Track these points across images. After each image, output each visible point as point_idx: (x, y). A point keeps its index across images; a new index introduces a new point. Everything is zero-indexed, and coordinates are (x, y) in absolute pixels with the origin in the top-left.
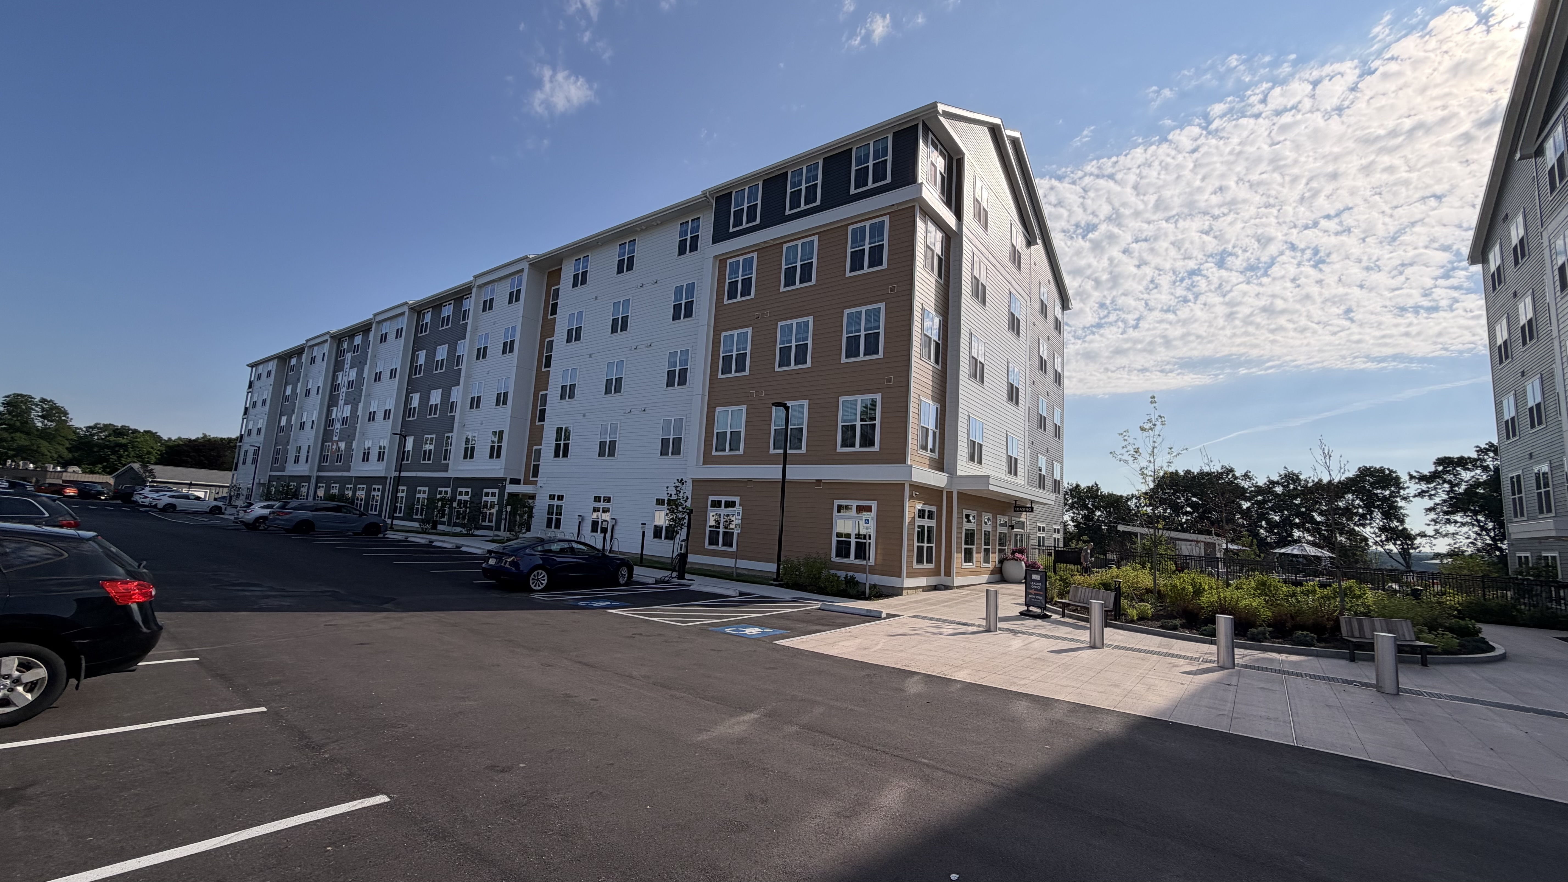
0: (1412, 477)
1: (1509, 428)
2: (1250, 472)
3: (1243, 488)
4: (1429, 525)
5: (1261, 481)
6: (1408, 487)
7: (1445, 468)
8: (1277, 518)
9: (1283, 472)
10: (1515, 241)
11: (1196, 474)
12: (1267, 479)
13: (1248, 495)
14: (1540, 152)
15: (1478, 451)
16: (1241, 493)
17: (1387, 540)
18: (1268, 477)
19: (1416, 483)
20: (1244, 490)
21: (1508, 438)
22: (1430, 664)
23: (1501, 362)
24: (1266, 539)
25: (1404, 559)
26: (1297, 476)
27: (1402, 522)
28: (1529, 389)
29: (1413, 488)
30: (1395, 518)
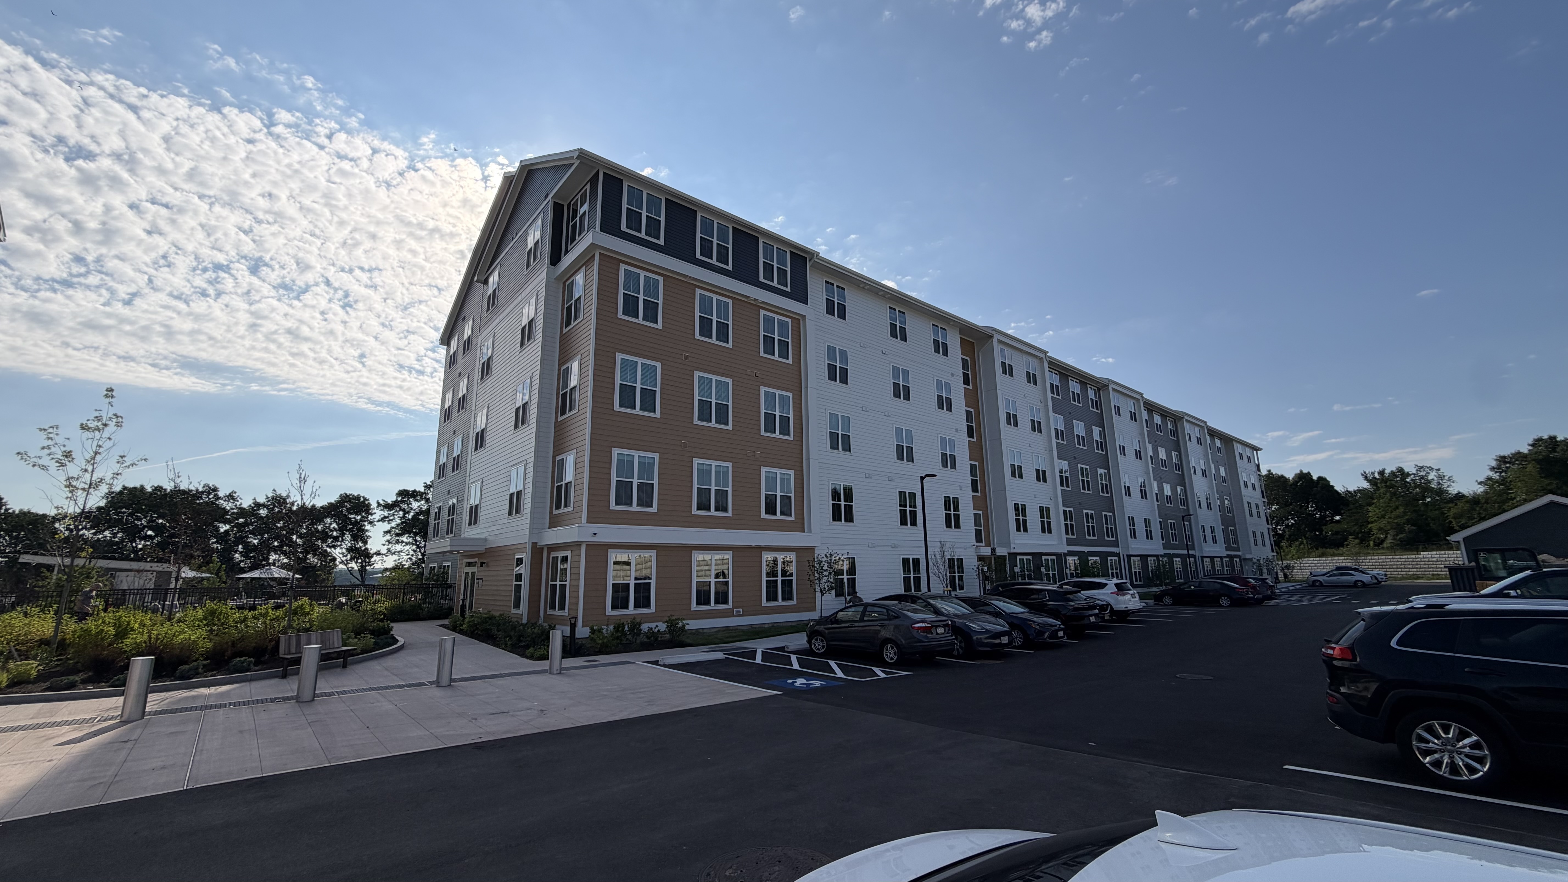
0: (379, 505)
1: (441, 471)
2: (235, 493)
3: (224, 509)
4: (384, 545)
5: (246, 502)
6: (375, 513)
7: (403, 498)
8: (256, 542)
9: (270, 495)
10: (466, 337)
11: (168, 491)
12: (252, 501)
13: (228, 517)
14: (486, 282)
15: (425, 487)
16: (221, 515)
17: (352, 559)
18: (255, 499)
19: (381, 510)
20: (225, 512)
21: (439, 478)
22: (349, 665)
23: (445, 421)
24: (239, 564)
25: (361, 575)
26: (285, 500)
27: (365, 543)
28: (456, 442)
29: (378, 514)
30: (361, 540)
